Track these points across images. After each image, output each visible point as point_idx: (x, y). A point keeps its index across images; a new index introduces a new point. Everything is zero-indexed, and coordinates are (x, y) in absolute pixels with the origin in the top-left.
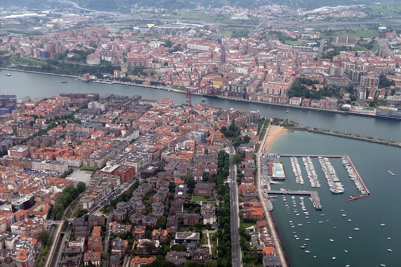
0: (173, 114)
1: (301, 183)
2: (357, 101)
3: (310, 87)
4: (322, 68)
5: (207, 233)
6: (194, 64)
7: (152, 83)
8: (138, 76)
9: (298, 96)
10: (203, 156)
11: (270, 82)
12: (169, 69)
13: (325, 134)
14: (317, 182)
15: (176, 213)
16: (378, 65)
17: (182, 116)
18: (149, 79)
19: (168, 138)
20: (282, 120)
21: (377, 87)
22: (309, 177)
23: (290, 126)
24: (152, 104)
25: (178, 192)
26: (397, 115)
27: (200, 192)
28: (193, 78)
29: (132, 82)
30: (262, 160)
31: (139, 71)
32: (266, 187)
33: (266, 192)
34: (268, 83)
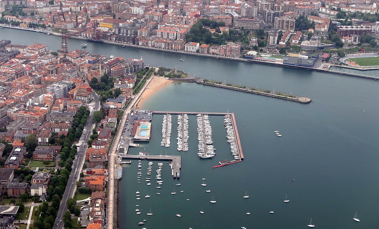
0: (40, 63)
1: (166, 146)
2: (266, 47)
3: (213, 30)
4: (233, 7)
5: (32, 206)
6: (85, 2)
7: (31, 25)
8: (16, 17)
9: (195, 40)
10: (57, 113)
11: (167, 25)
12: (53, 8)
13: (215, 86)
14: (186, 145)
15: (2, 181)
16: (301, 3)
17: (49, 65)
18: (27, 21)
19: (23, 91)
20: (169, 70)
21: (292, 31)
22: (178, 138)
23: (176, 77)
24: (21, 50)
25: (11, 156)
26: (308, 64)
27: (40, 156)
28: (80, 19)
29: (8, 24)
30: (129, 118)
31: (18, 10)
32: (122, 150)
33: (120, 157)
34: (164, 26)
